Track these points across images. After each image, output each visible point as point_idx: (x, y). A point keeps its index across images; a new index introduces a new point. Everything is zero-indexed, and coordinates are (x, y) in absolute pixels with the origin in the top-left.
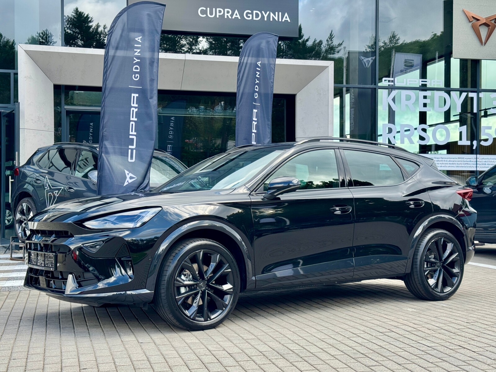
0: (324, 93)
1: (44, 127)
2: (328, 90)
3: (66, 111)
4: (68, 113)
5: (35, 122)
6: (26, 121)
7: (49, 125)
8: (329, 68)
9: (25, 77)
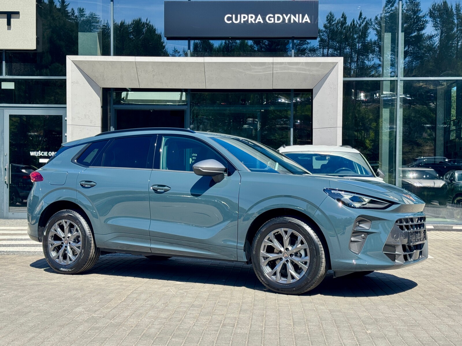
1: (91, 123)
5: (82, 119)
6: (73, 119)
7: (95, 122)
8: (339, 63)
9: (72, 82)
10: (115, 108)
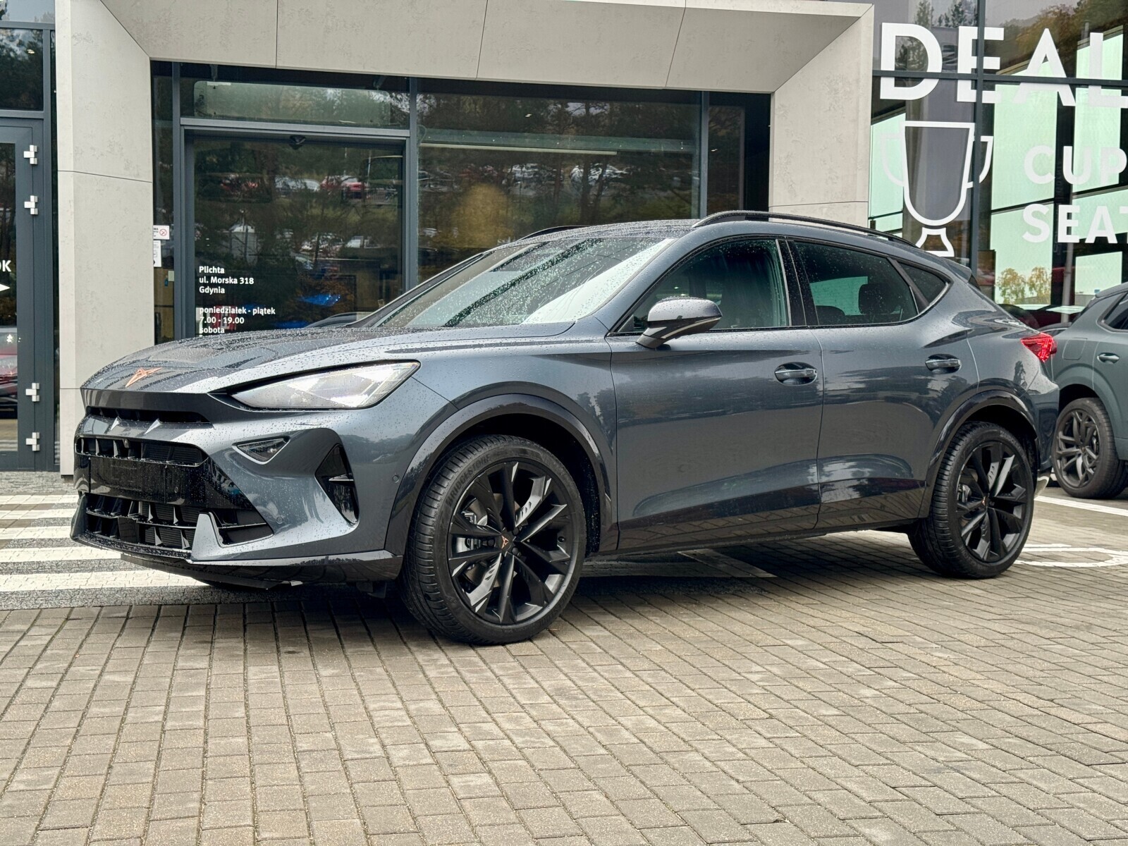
0: (848, 89)
1: (127, 168)
2: (858, 81)
3: (185, 130)
4: (191, 136)
5: (102, 155)
6: (77, 152)
7: (137, 166)
8: (862, 21)
9: (73, 36)
10: (186, 128)
